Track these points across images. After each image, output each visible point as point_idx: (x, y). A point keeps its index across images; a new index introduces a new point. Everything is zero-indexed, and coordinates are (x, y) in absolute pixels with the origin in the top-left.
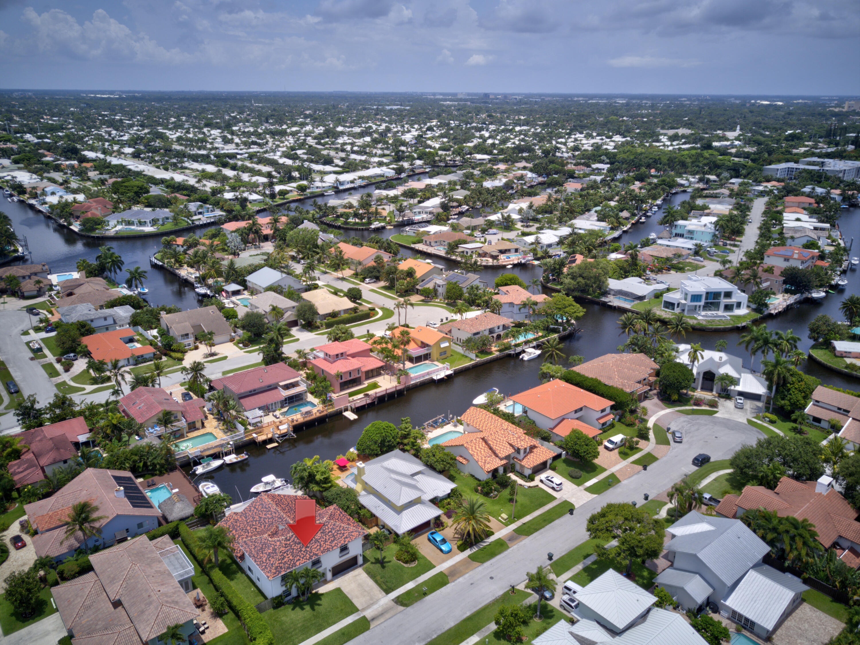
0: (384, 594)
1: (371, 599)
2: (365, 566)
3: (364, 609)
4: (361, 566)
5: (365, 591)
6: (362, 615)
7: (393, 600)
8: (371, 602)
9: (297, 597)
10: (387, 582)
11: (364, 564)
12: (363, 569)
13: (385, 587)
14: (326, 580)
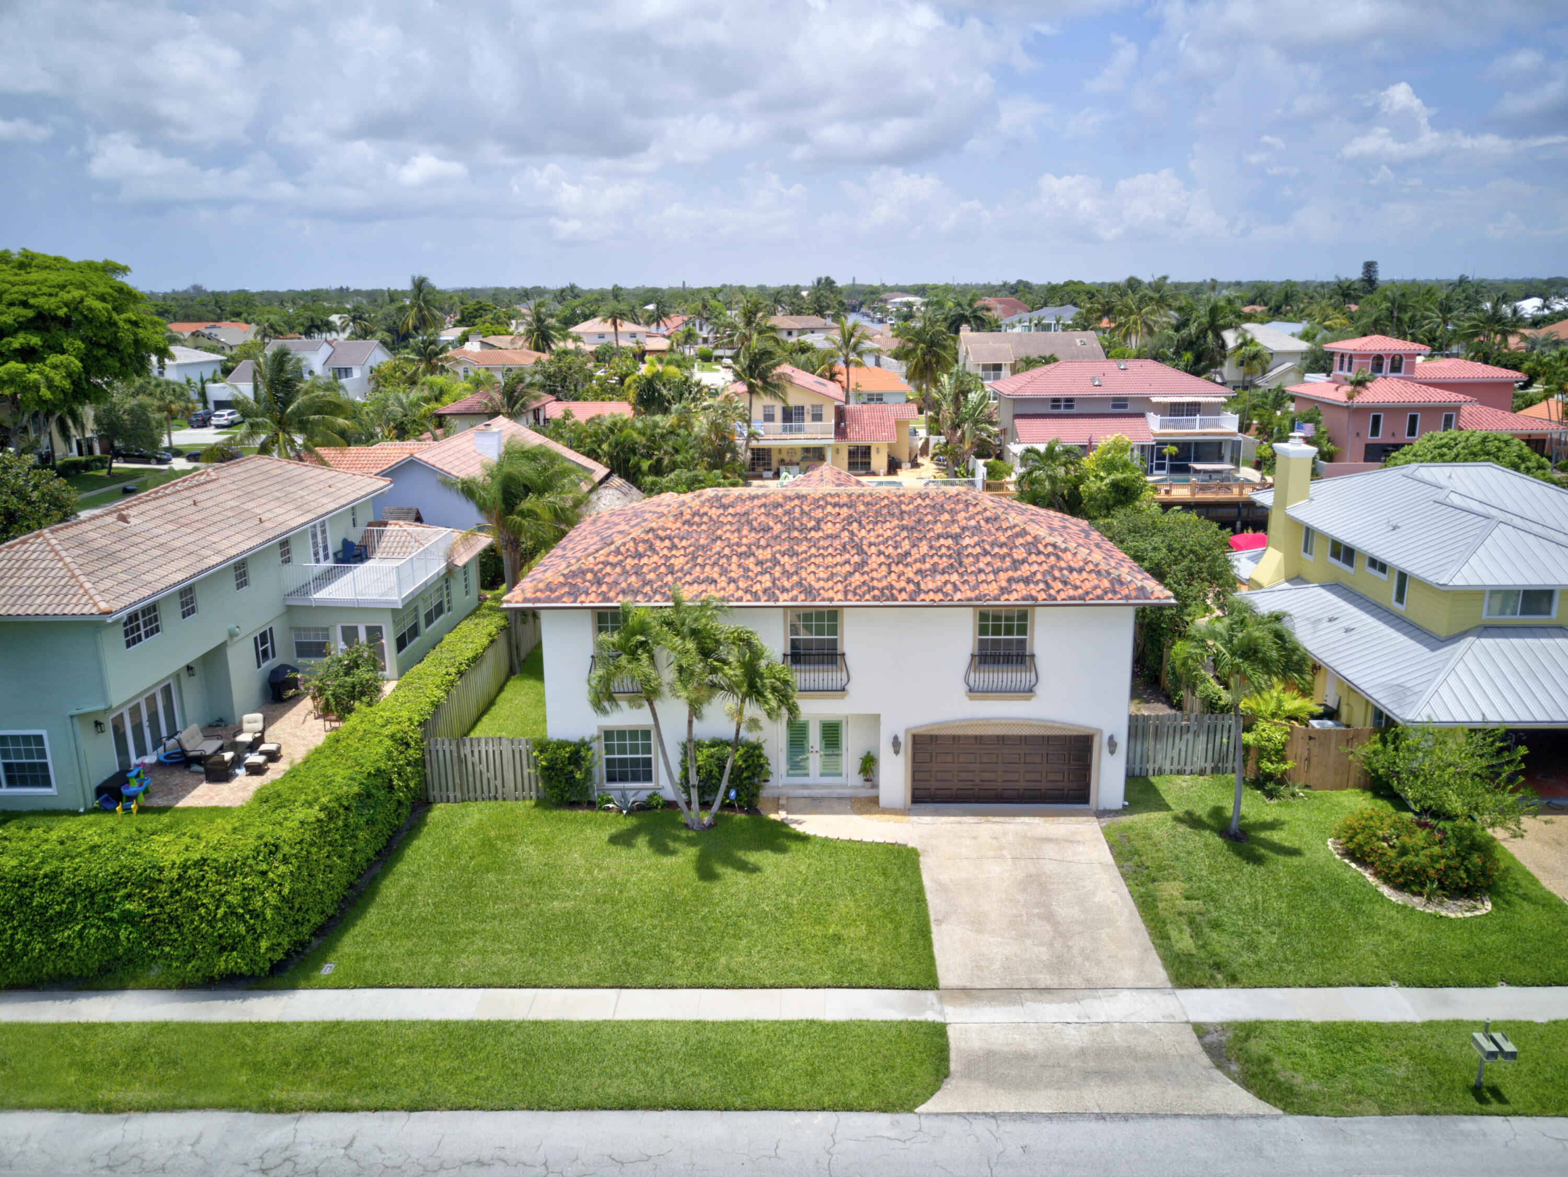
0: (1161, 975)
1: (1058, 965)
2: (1126, 820)
3: (966, 994)
4: (1101, 814)
5: (1049, 917)
6: (930, 1016)
7: (1200, 1030)
8: (1046, 980)
9: (670, 805)
10: (1216, 925)
11: (1125, 811)
12: (1106, 832)
13: (1184, 942)
14: (875, 800)
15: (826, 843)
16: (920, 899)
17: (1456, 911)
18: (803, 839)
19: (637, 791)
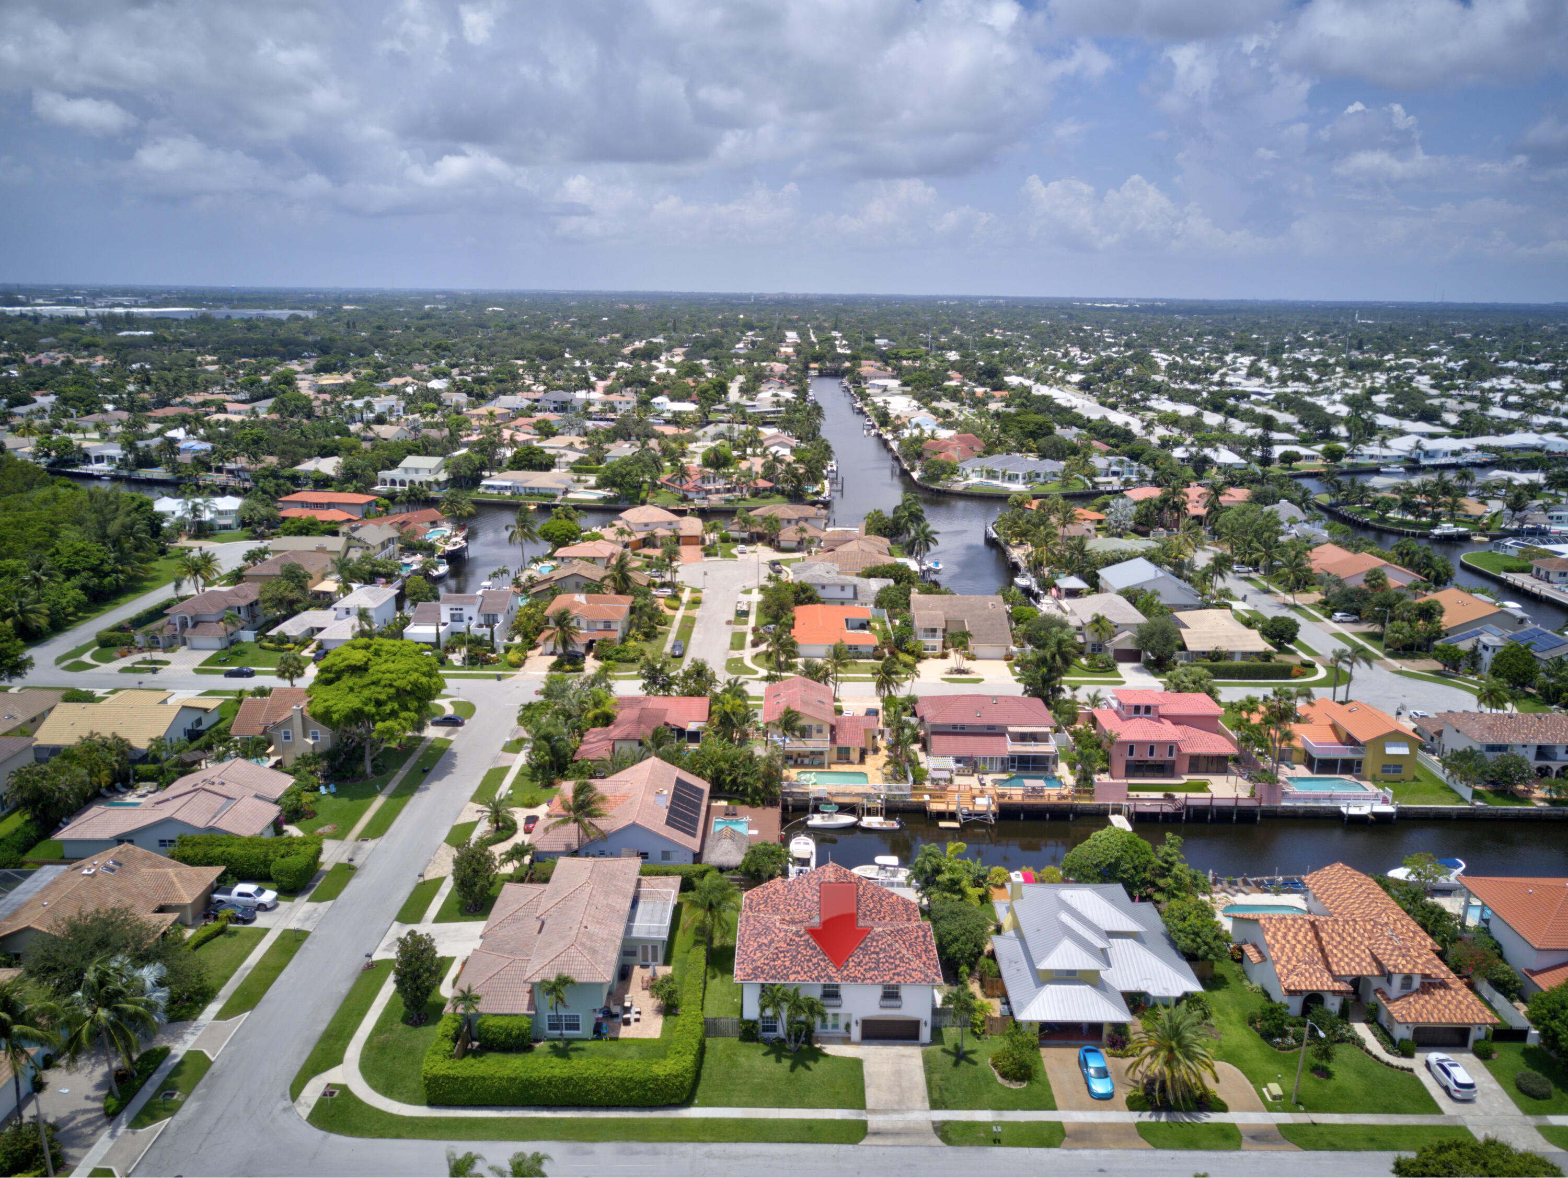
0: (927, 1105)
1: (900, 1102)
2: (930, 1048)
3: (874, 1111)
4: (923, 1045)
5: (900, 1086)
6: (863, 1118)
7: (933, 1123)
8: (896, 1107)
9: (783, 1040)
10: (947, 1090)
11: (930, 1044)
12: (923, 1053)
13: (936, 1095)
14: (849, 1038)
15: (834, 1057)
16: (862, 1079)
17: (1015, 1086)
18: (826, 1056)
19: (771, 1035)
